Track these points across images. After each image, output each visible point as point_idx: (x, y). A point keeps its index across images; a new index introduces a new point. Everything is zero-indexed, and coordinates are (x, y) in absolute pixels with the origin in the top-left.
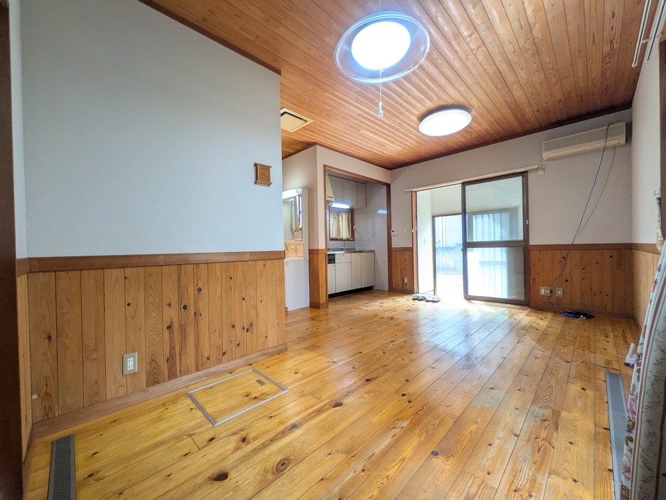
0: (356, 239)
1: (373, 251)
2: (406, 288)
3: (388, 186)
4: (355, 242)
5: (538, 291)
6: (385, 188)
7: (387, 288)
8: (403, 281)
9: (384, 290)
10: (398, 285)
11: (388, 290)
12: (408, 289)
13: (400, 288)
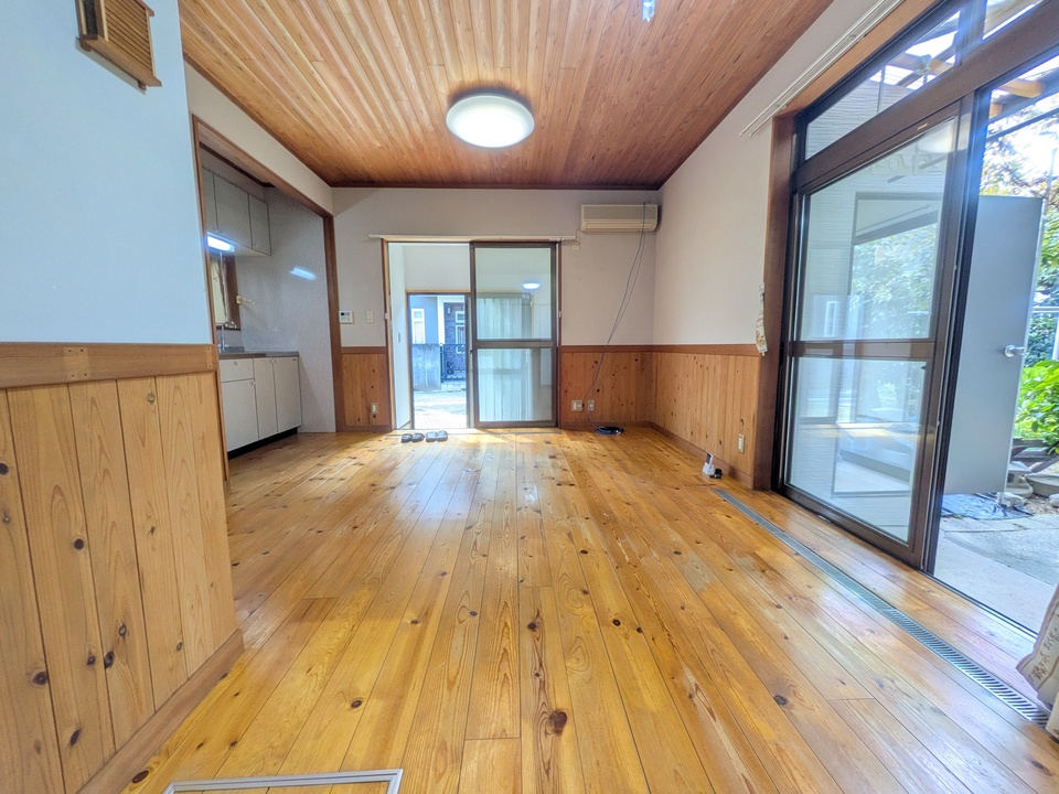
0: (243, 326)
1: (296, 355)
2: (375, 422)
3: (328, 220)
4: (243, 332)
5: (570, 406)
6: (319, 222)
7: (331, 427)
8: (369, 409)
9: (327, 433)
10: (358, 420)
11: (335, 431)
12: (379, 424)
13: (361, 424)
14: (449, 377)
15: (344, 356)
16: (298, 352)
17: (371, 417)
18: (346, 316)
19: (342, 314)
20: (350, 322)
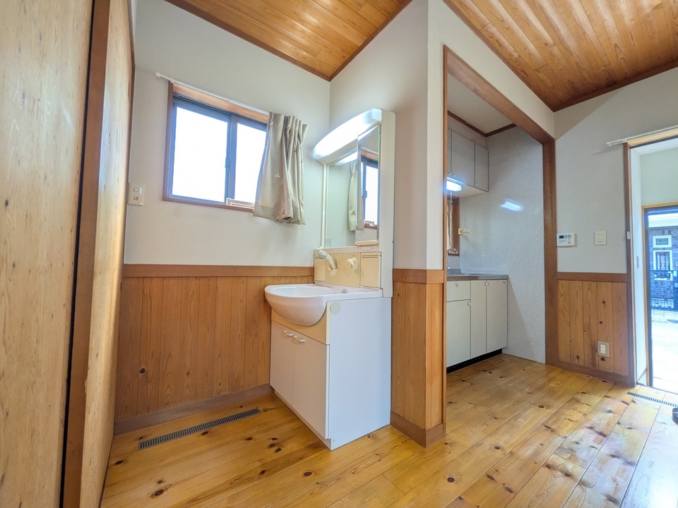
0: (461, 252)
1: (506, 278)
2: (603, 366)
3: (548, 144)
4: (461, 258)
8: (594, 349)
9: (535, 362)
10: (578, 357)
11: (544, 362)
12: (611, 371)
13: (581, 363)
15: (560, 282)
16: (508, 276)
17: (598, 359)
18: (567, 239)
19: (561, 237)
20: (570, 245)
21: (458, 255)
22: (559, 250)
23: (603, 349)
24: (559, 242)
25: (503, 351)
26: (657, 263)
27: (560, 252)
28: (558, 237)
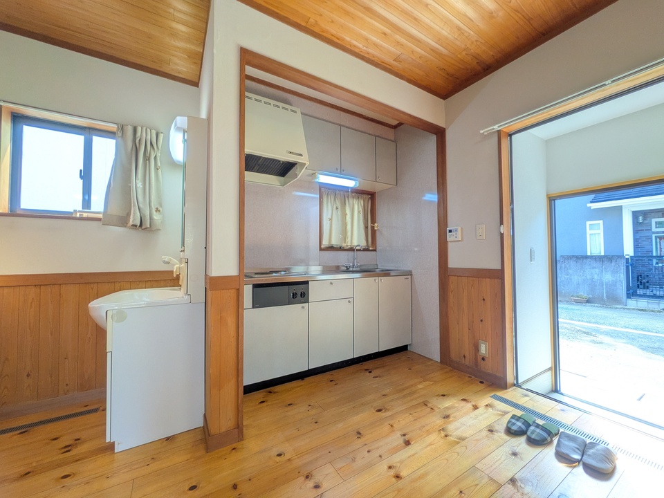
0: (379, 248)
1: (409, 273)
2: (483, 366)
3: (440, 133)
4: (377, 253)
7: (436, 357)
9: (432, 360)
10: (464, 356)
11: (439, 361)
12: (490, 371)
13: (467, 363)
14: (640, 292)
15: (451, 279)
16: (411, 272)
17: (479, 359)
18: (454, 233)
19: (450, 231)
20: (456, 239)
21: (375, 250)
22: (449, 244)
23: (483, 349)
24: (450, 237)
25: (409, 348)
26: (656, 248)
27: (450, 246)
28: (448, 231)
